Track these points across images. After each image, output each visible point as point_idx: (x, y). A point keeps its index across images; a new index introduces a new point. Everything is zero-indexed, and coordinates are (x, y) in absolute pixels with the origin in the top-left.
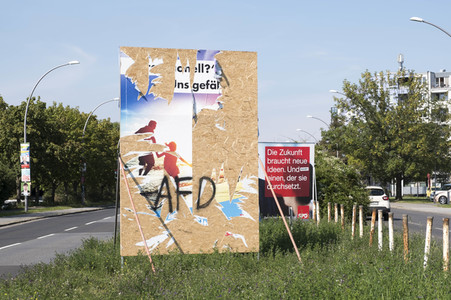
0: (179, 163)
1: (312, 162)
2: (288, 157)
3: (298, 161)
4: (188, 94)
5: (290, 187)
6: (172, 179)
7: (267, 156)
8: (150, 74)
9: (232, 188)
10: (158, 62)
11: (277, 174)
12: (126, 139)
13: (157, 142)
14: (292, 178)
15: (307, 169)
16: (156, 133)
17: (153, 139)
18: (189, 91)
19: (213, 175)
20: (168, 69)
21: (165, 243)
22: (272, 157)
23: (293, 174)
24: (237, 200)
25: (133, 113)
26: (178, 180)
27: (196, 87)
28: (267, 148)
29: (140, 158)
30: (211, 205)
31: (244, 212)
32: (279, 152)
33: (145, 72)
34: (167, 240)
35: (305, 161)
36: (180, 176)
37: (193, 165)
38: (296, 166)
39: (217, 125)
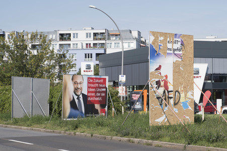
0: (168, 84)
1: (107, 86)
2: (97, 83)
3: (101, 85)
4: (171, 54)
5: (97, 99)
6: (166, 91)
7: (88, 82)
8: (160, 44)
9: (186, 96)
10: (162, 38)
11: (92, 92)
12: (152, 73)
13: (162, 75)
14: (98, 94)
15: (105, 90)
16: (162, 71)
17: (160, 73)
18: (172, 52)
19: (179, 90)
20: (165, 41)
21: (164, 120)
22: (90, 83)
23: (99, 92)
24: (187, 101)
25: (154, 61)
26: (168, 92)
27: (174, 50)
28: (88, 78)
29: (156, 82)
30: (179, 103)
31: (189, 107)
32: (93, 80)
33: (157, 42)
34: (165, 119)
35: (104, 86)
36: (169, 90)
37: (173, 85)
38: (100, 88)
39: (181, 68)
